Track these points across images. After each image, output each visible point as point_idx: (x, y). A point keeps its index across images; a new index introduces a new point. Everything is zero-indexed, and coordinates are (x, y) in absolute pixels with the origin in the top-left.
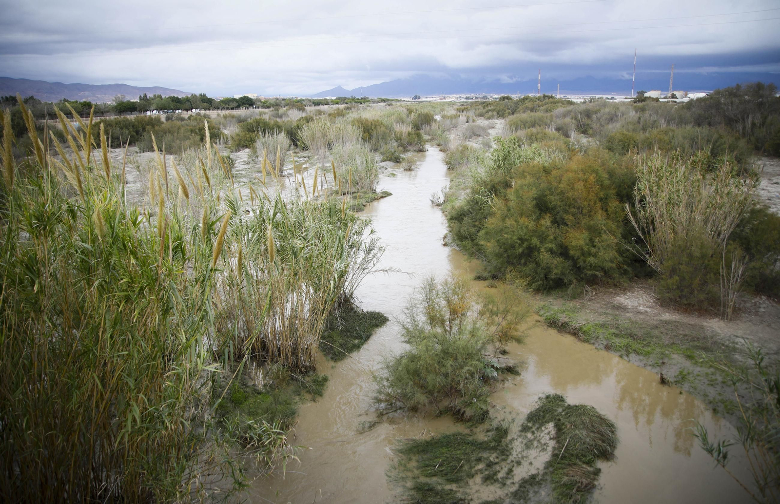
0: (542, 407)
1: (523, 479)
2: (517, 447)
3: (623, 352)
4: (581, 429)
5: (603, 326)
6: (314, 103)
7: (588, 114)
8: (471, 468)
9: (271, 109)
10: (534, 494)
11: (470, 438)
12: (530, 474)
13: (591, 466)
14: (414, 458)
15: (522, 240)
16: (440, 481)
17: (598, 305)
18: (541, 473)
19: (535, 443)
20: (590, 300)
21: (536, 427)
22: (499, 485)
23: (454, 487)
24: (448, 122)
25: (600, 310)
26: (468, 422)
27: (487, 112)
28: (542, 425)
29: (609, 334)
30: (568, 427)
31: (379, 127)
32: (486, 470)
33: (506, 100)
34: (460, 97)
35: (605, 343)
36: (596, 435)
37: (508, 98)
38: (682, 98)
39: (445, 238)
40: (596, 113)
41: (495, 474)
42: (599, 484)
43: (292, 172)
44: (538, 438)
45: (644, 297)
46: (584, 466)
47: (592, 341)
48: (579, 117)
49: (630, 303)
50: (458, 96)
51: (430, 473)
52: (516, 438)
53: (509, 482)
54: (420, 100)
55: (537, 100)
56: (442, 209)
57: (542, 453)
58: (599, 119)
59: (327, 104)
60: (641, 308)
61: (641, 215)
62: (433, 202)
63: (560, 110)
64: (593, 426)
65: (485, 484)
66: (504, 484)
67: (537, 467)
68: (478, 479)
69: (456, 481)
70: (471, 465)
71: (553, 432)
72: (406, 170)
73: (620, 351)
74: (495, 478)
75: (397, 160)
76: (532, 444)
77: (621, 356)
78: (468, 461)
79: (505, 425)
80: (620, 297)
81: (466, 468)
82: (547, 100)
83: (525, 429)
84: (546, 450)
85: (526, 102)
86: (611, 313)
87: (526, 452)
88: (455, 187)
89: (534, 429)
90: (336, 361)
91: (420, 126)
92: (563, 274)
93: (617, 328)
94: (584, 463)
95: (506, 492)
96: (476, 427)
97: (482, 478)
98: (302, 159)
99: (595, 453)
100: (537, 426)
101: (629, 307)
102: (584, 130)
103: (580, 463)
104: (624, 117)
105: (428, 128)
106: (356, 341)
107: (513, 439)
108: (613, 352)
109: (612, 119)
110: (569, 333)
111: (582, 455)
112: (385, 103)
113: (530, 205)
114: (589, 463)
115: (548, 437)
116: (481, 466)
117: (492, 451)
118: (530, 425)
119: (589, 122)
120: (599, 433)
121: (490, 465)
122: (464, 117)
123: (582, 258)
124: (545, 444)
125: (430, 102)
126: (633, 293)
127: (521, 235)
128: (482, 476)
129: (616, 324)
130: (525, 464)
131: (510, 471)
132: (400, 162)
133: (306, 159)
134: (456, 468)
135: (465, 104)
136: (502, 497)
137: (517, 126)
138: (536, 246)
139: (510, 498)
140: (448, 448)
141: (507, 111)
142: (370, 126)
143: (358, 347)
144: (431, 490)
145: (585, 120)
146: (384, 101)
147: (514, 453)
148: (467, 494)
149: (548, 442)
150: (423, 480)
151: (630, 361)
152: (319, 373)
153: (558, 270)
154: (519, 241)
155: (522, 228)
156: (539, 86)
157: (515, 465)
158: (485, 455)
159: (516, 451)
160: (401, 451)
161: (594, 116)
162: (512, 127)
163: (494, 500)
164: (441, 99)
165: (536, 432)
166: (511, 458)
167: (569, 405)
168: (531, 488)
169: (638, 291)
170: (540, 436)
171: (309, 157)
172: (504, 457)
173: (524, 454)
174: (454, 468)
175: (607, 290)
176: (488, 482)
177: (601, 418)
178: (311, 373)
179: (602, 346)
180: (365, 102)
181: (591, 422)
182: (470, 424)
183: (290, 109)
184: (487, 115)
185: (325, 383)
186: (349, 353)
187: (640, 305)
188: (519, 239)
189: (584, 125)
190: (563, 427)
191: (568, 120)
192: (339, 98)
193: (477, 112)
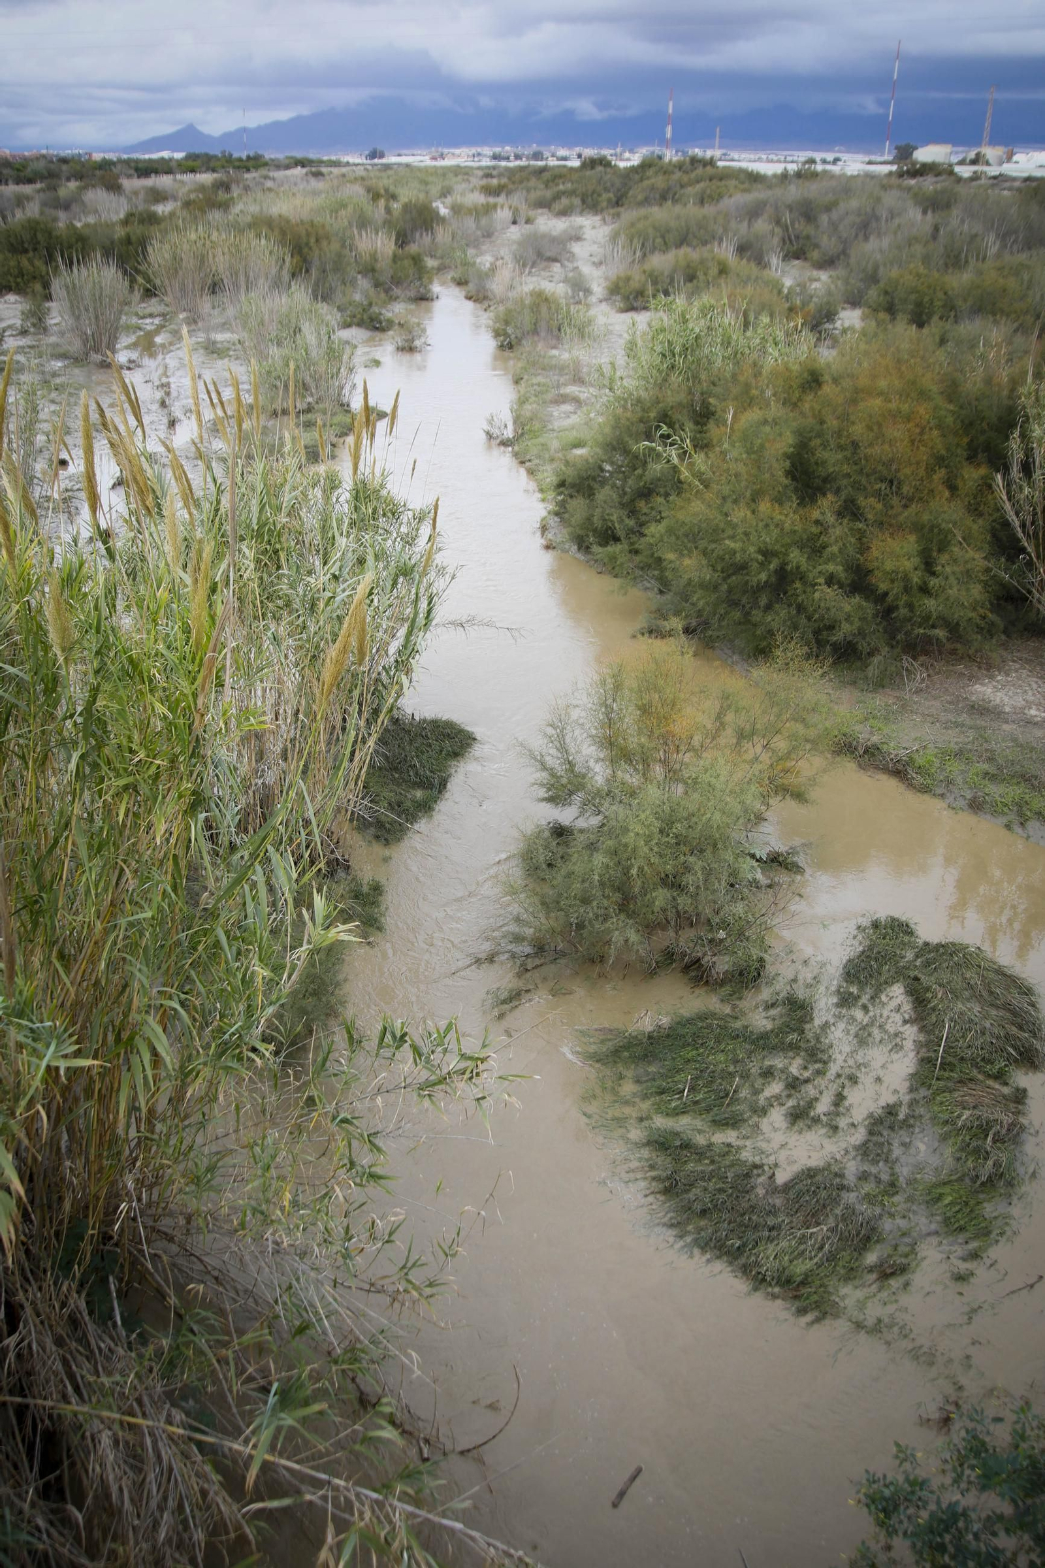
0: (871, 948)
1: (871, 1115)
2: (840, 1040)
3: (1012, 817)
4: (968, 1000)
5: (959, 754)
6: (137, 170)
7: (808, 211)
8: (756, 1092)
9: (38, 186)
10: (903, 1148)
11: (738, 1025)
12: (884, 1104)
13: (1006, 1084)
14: (629, 1073)
15: (767, 553)
16: (699, 1123)
17: (937, 704)
18: (906, 1099)
19: (876, 1033)
20: (918, 691)
21: (868, 996)
22: (823, 1131)
23: (730, 1136)
24: (470, 223)
25: (944, 717)
26: (721, 985)
27: (557, 197)
28: (878, 991)
29: (977, 775)
30: (940, 996)
31: (324, 243)
32: (789, 1096)
33: (600, 168)
34: (479, 154)
35: (969, 795)
36: (1001, 1013)
37: (603, 162)
38: (1001, 163)
39: (544, 529)
40: (828, 209)
41: (811, 1104)
42: (1031, 1123)
43: (134, 355)
44: (880, 1021)
45: (1035, 686)
46: (990, 1082)
47: (939, 791)
48: (787, 217)
49: (1006, 699)
50: (473, 151)
51: (675, 1109)
52: (832, 1021)
53: (843, 1123)
54: (384, 161)
55: (676, 170)
56: (516, 455)
57: (895, 1056)
58: (834, 226)
59: (169, 171)
60: (1033, 712)
61: (1022, 496)
62: (490, 436)
63: (737, 199)
64: (991, 993)
65: (796, 1128)
66: (835, 1128)
67: (892, 1088)
68: (777, 1116)
69: (733, 1122)
70: (753, 1086)
71: (907, 1007)
72: (401, 349)
73: (1006, 814)
74: (812, 1114)
75: (375, 325)
76: (869, 1035)
77: (1008, 826)
78: (745, 1076)
79: (801, 993)
80: (982, 684)
81: (744, 1093)
82: (700, 171)
83: (846, 1000)
84: (902, 1047)
85: (650, 172)
86: (968, 722)
87: (861, 1053)
88: (534, 398)
89: (865, 999)
90: (387, 843)
91: (409, 232)
92: (861, 633)
93: (990, 760)
94: (989, 1076)
95: (843, 1145)
96: (740, 999)
97: (785, 1115)
98: (148, 321)
99: (1009, 1054)
100: (869, 991)
101: (1007, 709)
102: (796, 251)
103: (980, 1077)
104: (897, 221)
105: (427, 239)
106: (419, 794)
107: (826, 1026)
108: (988, 817)
109: (866, 226)
110: (886, 770)
111: (983, 1059)
112: (304, 170)
113: (778, 471)
114: (1000, 1076)
115: (898, 1018)
116: (775, 1088)
117: (791, 1054)
118: (854, 990)
119: (810, 230)
120: (1007, 1007)
121: (794, 1085)
122: (506, 209)
123: (905, 598)
124: (896, 1035)
125: (408, 165)
126: (1007, 675)
127: (765, 542)
128: (783, 1110)
129: (987, 750)
130: (866, 1079)
131: (840, 1098)
132: (382, 330)
133: (157, 321)
134: (727, 1095)
135: (495, 173)
136: (838, 1157)
137: (646, 240)
138: (798, 568)
139: (854, 1158)
140: (697, 1049)
141: (605, 196)
142: (305, 240)
143: (426, 807)
144: (686, 1146)
145: (801, 227)
146: (302, 163)
147: (840, 1059)
148: (763, 1153)
149: (901, 1029)
150: (660, 1122)
151: (1028, 838)
152: (360, 874)
153: (852, 624)
154: (760, 557)
155: (767, 526)
156: (669, 129)
157: (846, 1082)
158: (778, 1062)
159: (840, 1052)
160: (597, 1058)
161: (824, 219)
162: (635, 241)
163: (821, 1164)
164: (434, 158)
165: (871, 1008)
166: (833, 1069)
167: (927, 944)
168: (893, 1135)
169: (1016, 671)
170: (881, 1016)
171: (163, 315)
172: (818, 1066)
173: (859, 1058)
174: (722, 1094)
175: (951, 668)
176: (801, 1124)
177: (1004, 975)
178: (341, 874)
179: (962, 803)
180: (256, 168)
181: (988, 986)
182: (727, 989)
183: (85, 188)
184: (557, 206)
185: (380, 898)
186: (411, 823)
187: (1029, 705)
188: (760, 551)
189: (797, 237)
190: (929, 995)
191: (762, 225)
192: (191, 157)
193: (534, 195)
